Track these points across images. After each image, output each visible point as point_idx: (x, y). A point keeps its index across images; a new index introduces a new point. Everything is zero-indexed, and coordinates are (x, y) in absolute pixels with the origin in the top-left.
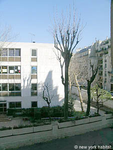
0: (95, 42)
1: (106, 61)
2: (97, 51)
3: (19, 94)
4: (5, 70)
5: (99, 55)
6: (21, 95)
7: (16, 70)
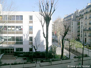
0: (76, 11)
1: (82, 23)
2: (77, 17)
3: (22, 43)
4: (13, 29)
5: (78, 19)
6: (22, 44)
7: (20, 29)
